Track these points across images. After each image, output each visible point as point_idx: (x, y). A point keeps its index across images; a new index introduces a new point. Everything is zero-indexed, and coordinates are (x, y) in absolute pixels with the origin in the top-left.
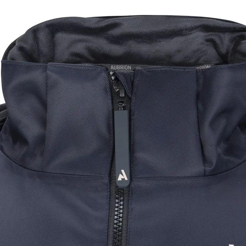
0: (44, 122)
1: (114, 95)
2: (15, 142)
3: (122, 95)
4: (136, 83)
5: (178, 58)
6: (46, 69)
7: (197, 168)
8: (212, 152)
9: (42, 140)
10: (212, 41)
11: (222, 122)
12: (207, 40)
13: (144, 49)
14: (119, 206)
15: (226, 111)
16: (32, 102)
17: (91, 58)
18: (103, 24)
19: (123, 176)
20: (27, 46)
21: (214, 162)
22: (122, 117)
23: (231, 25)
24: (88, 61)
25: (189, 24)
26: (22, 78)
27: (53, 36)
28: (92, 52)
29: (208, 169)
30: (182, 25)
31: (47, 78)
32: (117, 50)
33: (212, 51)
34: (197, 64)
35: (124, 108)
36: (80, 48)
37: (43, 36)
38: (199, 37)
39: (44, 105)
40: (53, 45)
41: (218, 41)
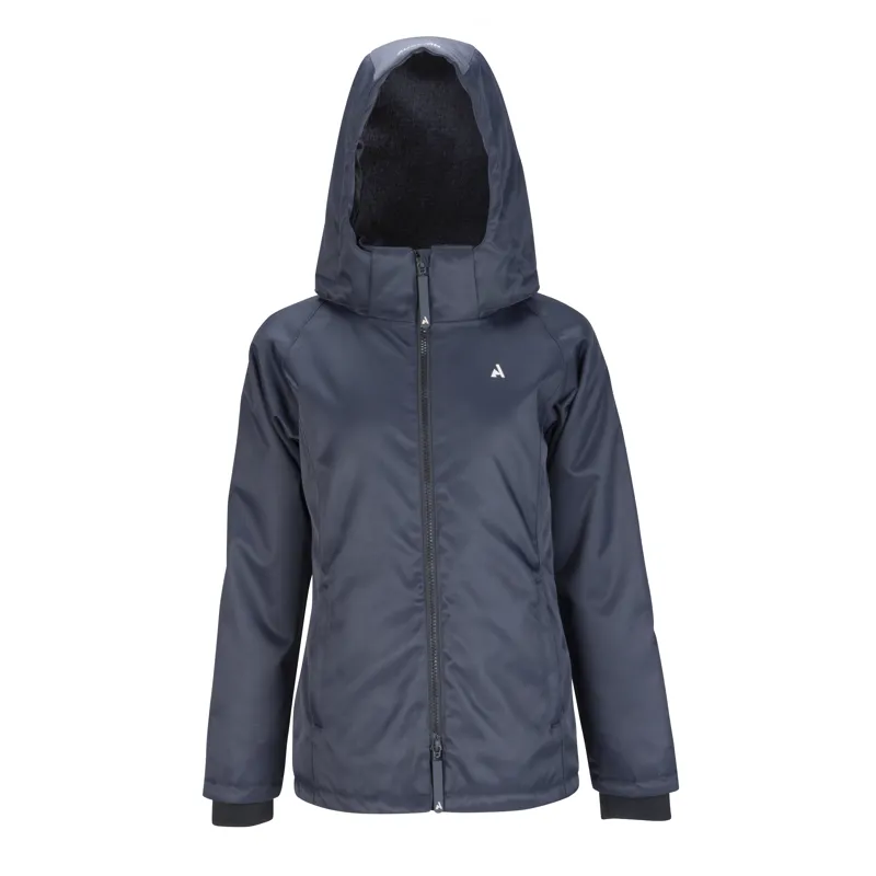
1: (417, 267)
19: (425, 321)
22: (423, 281)
35: (425, 275)
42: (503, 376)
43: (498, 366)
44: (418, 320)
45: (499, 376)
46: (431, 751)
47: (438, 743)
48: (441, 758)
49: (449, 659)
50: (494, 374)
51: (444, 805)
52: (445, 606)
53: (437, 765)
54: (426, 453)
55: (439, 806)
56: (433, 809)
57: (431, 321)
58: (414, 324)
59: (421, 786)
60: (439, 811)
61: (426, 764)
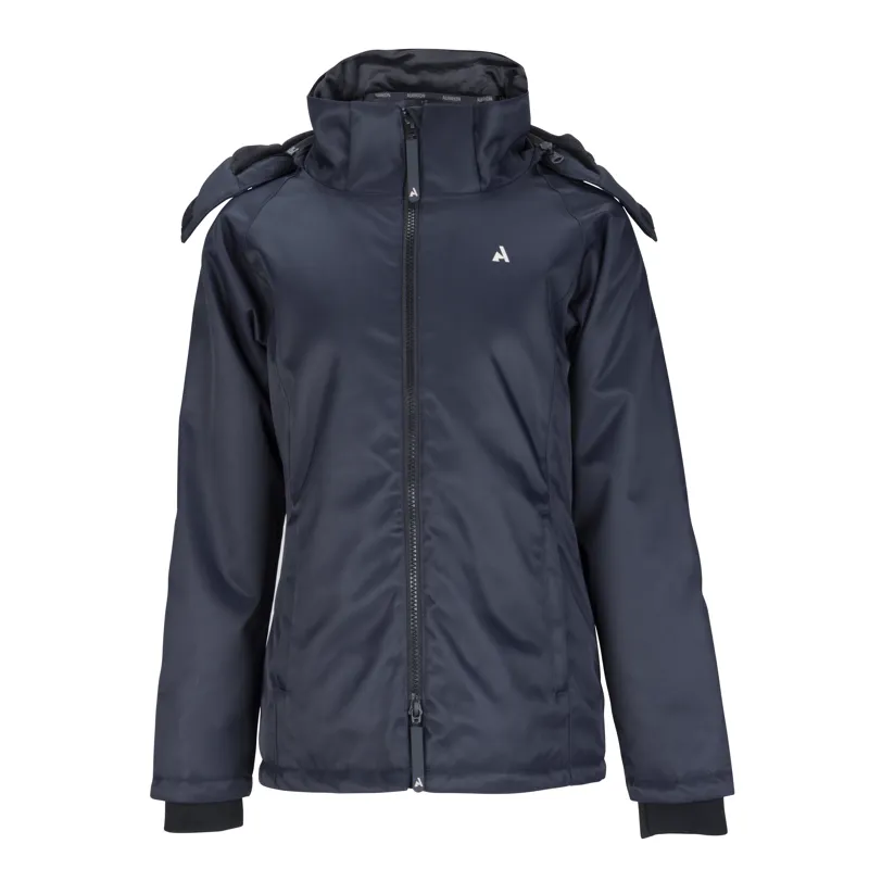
0: (347, 149)
1: (406, 128)
2: (321, 166)
3: (413, 127)
4: (424, 116)
5: (465, 88)
6: (349, 106)
7: (473, 186)
8: (486, 172)
9: (346, 165)
10: (491, 74)
11: (494, 148)
12: (487, 73)
13: (436, 78)
14: (411, 216)
15: (498, 139)
16: (337, 134)
17: (390, 87)
18: (401, 55)
19: (414, 193)
20: (333, 77)
21: (488, 180)
22: (412, 145)
23: (503, 59)
24: (389, 91)
25: (470, 58)
26: (329, 113)
27: (358, 67)
28: (390, 80)
29: (484, 187)
30: (464, 58)
31: (351, 113)
32: (412, 79)
33: (492, 84)
34: (481, 95)
35: (414, 137)
36: (380, 78)
37: (349, 68)
38: (480, 69)
39: (348, 135)
40: (357, 75)
41: (495, 72)
42: (507, 260)
43: (502, 248)
44: (405, 193)
45: (502, 261)
46: (409, 717)
47: (418, 707)
48: (421, 725)
49: (433, 602)
50: (497, 257)
51: (424, 782)
52: (428, 538)
53: (417, 733)
54: (410, 352)
55: (419, 783)
56: (411, 786)
57: (420, 191)
58: (400, 197)
59: (398, 757)
60: (418, 790)
61: (403, 733)
